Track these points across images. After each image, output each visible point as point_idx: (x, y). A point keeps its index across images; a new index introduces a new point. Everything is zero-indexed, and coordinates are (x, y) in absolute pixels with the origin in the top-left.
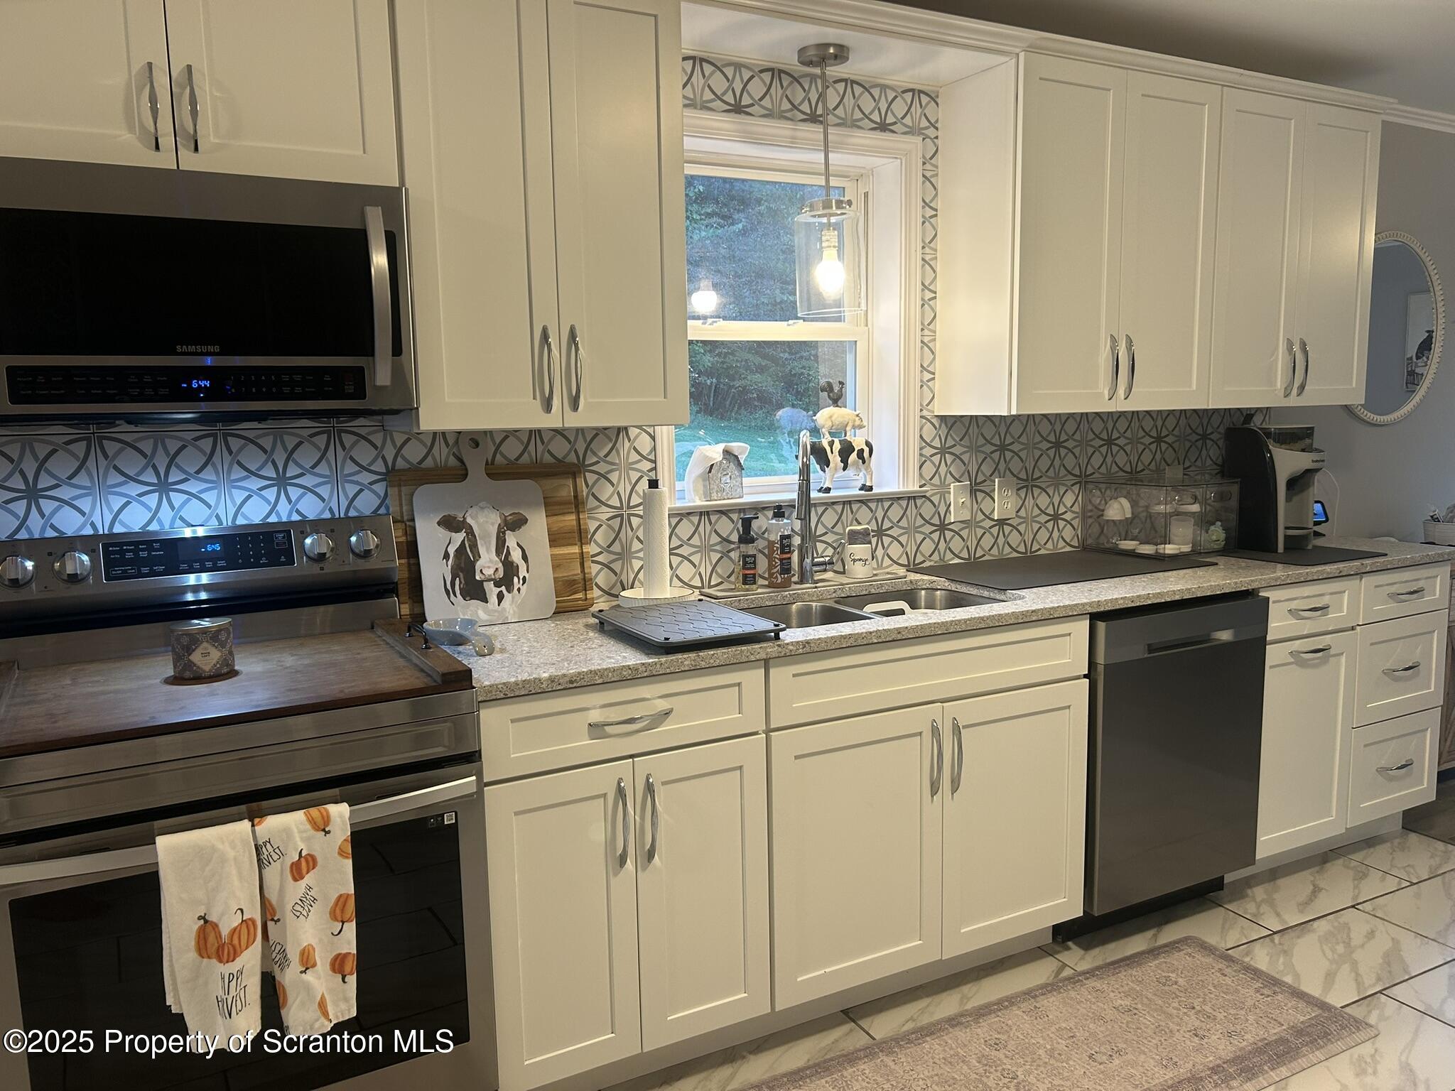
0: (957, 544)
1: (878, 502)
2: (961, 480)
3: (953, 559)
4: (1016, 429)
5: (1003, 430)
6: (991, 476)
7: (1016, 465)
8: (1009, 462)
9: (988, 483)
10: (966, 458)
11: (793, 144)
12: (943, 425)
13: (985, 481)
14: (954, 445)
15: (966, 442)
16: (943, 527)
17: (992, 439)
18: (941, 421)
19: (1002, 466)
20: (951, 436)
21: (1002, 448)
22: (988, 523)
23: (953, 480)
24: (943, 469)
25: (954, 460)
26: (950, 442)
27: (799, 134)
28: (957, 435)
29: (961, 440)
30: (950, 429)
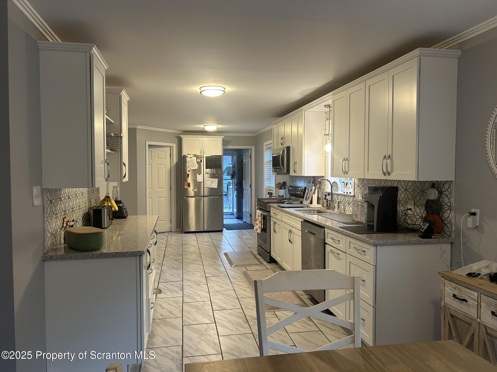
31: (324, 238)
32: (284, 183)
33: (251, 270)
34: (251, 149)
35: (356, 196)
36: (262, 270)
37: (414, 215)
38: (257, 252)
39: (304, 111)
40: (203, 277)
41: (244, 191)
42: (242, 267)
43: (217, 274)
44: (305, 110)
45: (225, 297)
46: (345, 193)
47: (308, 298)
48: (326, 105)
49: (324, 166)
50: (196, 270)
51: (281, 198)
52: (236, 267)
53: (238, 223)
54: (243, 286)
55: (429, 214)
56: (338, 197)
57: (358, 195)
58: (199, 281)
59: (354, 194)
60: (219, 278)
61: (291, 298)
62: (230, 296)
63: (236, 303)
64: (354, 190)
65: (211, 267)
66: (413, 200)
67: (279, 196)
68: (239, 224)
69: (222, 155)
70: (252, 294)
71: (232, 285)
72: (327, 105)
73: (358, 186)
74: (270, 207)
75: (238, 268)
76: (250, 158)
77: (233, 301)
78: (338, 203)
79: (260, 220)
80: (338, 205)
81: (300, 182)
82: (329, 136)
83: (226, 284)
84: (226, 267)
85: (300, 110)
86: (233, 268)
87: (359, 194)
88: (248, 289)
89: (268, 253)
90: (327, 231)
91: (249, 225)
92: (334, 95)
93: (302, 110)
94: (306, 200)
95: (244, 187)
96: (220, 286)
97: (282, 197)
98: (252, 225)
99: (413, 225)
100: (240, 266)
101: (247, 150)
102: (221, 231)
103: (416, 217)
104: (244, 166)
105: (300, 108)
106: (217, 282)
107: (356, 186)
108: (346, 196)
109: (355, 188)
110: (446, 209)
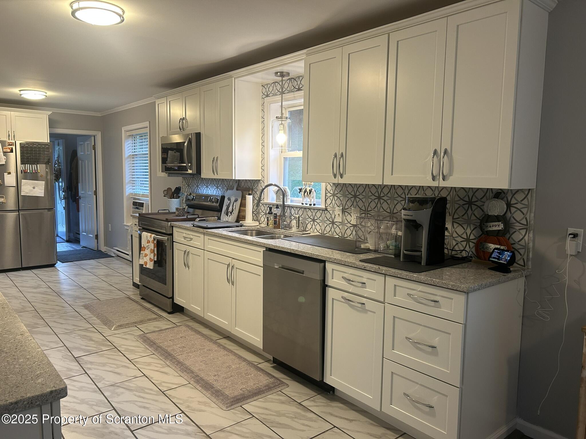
0: (338, 230)
1: (296, 208)
2: (340, 206)
3: (336, 235)
4: (361, 189)
5: (355, 189)
6: (350, 207)
7: (360, 204)
8: (358, 202)
9: (349, 209)
10: (341, 198)
11: (295, 99)
12: (334, 186)
13: (348, 208)
14: (337, 194)
15: (342, 192)
16: (333, 223)
17: (351, 192)
18: (333, 184)
19: (355, 204)
20: (337, 190)
21: (355, 196)
22: (349, 225)
23: (337, 206)
24: (333, 202)
25: (337, 199)
26: (336, 192)
27: (295, 95)
28: (339, 190)
29: (340, 192)
30: (336, 188)
31: (322, 279)
32: (178, 190)
33: (152, 332)
34: (94, 136)
35: (328, 210)
36: (170, 328)
37: (452, 236)
38: (140, 296)
39: (233, 78)
40: (69, 360)
41: (81, 201)
42: (131, 328)
43: (94, 349)
44: (235, 77)
45: (137, 394)
46: (308, 205)
47: (271, 367)
48: (278, 72)
49: (261, 165)
50: (47, 347)
51: (181, 213)
52: (120, 328)
53: (73, 249)
54: (156, 365)
55: (490, 236)
56: (290, 210)
57: (333, 207)
58: (65, 369)
59: (324, 207)
60: (102, 356)
61: (251, 375)
62: (146, 391)
63: (165, 402)
64: (326, 201)
65: (75, 335)
66: (450, 215)
67: (178, 210)
68: (77, 250)
69: (49, 142)
70: (181, 377)
71: (136, 366)
72: (280, 72)
73: (334, 195)
74: (173, 227)
75: (125, 330)
76: (93, 150)
77: (156, 401)
78: (297, 219)
79: (153, 248)
80: (298, 223)
81: (207, 187)
82: (282, 121)
83: (123, 366)
84: (104, 331)
85: (223, 77)
86: (116, 332)
87: (336, 206)
88: (167, 370)
89: (169, 298)
90: (329, 267)
91: (95, 252)
92: (308, 54)
93: (231, 77)
94: (227, 214)
95: (80, 195)
96: (113, 372)
97: (183, 211)
98: (100, 251)
99: (450, 250)
100: (127, 327)
101: (87, 137)
102: (53, 265)
103: (455, 240)
104: (80, 161)
105: (226, 74)
106: (104, 365)
107: (329, 195)
108: (307, 210)
109: (327, 197)
110: (518, 228)
